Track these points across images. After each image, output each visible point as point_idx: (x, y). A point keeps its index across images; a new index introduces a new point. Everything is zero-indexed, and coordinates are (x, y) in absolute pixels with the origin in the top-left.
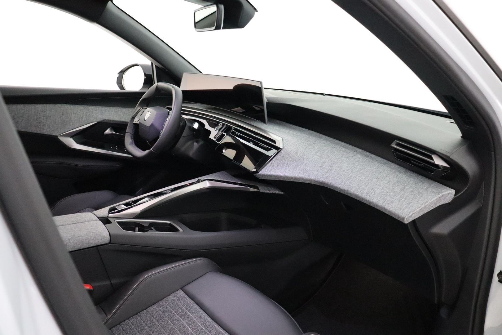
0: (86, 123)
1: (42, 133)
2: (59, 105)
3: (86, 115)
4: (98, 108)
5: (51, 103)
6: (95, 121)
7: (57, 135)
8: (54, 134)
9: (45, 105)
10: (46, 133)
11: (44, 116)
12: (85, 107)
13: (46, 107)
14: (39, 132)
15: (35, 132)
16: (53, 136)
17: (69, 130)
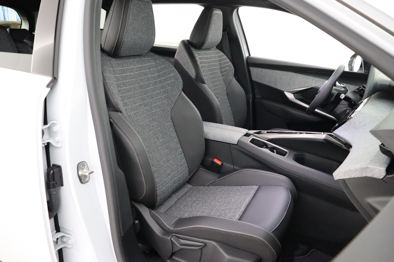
0: (303, 87)
1: (276, 88)
2: (290, 73)
3: (305, 82)
4: (314, 78)
5: (286, 71)
6: (309, 86)
7: (284, 91)
8: (282, 90)
9: (282, 72)
10: (278, 88)
11: (280, 78)
12: (306, 76)
13: (282, 73)
14: (275, 87)
15: (273, 86)
16: (282, 91)
17: (292, 89)
